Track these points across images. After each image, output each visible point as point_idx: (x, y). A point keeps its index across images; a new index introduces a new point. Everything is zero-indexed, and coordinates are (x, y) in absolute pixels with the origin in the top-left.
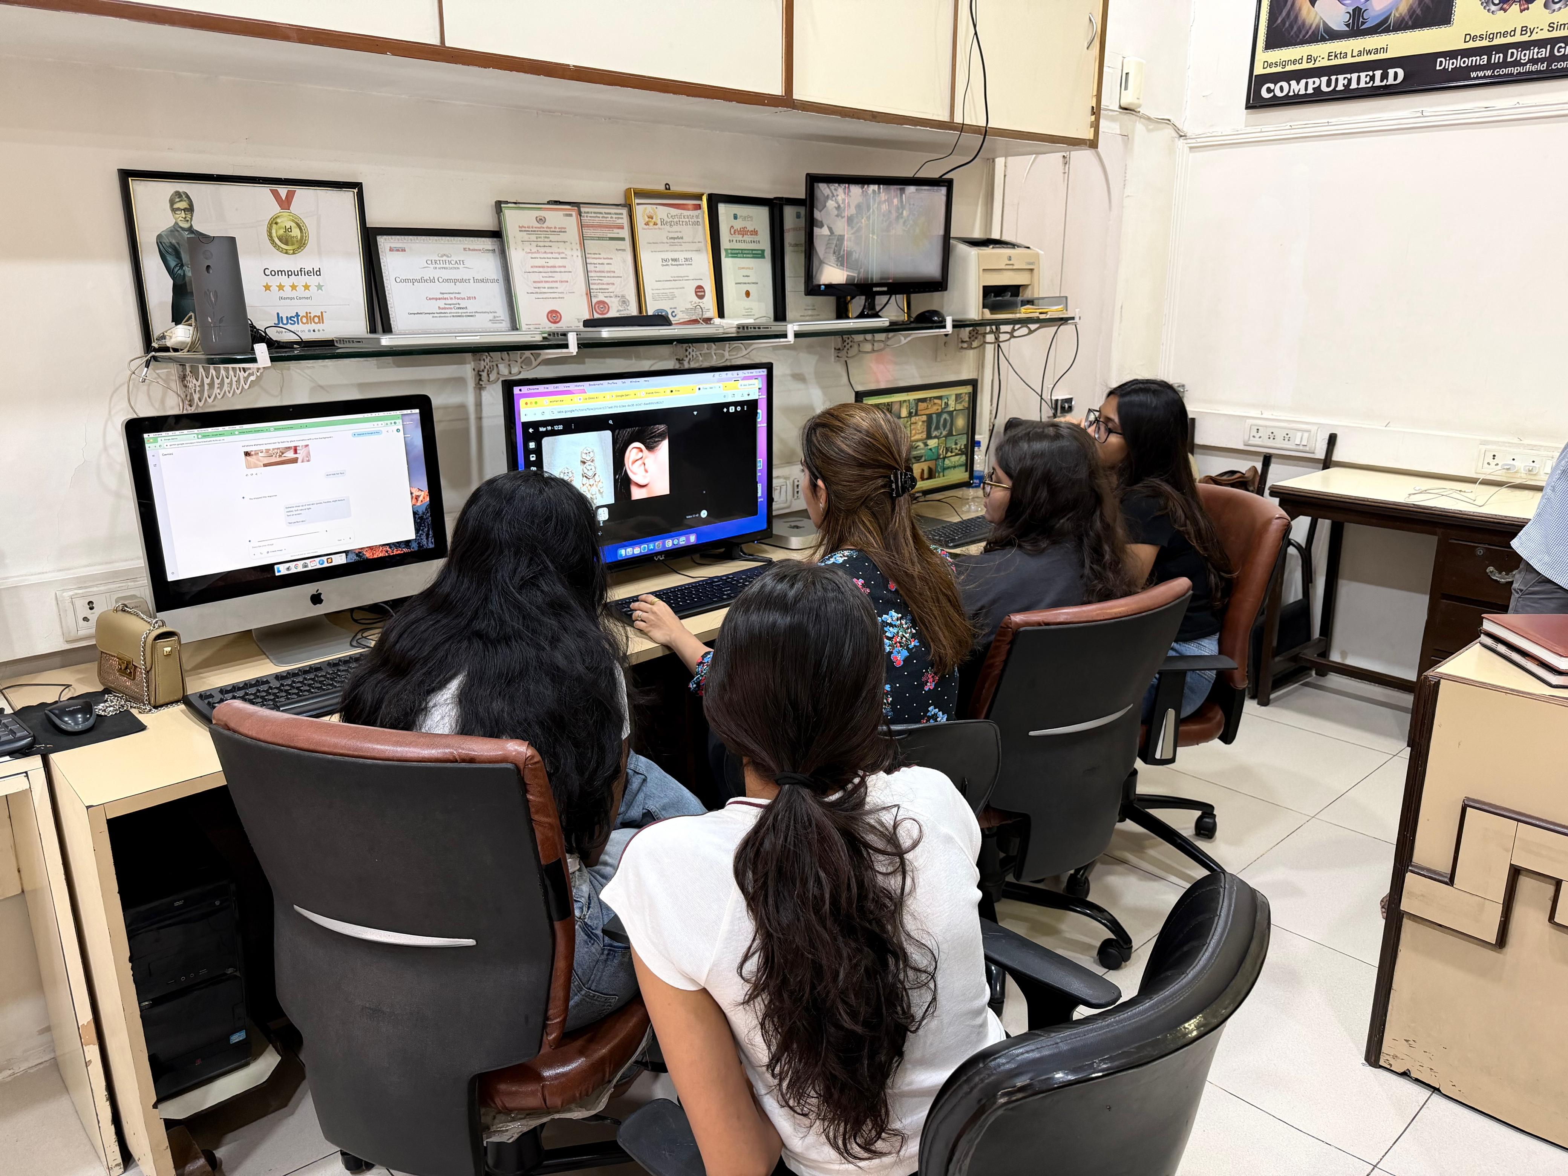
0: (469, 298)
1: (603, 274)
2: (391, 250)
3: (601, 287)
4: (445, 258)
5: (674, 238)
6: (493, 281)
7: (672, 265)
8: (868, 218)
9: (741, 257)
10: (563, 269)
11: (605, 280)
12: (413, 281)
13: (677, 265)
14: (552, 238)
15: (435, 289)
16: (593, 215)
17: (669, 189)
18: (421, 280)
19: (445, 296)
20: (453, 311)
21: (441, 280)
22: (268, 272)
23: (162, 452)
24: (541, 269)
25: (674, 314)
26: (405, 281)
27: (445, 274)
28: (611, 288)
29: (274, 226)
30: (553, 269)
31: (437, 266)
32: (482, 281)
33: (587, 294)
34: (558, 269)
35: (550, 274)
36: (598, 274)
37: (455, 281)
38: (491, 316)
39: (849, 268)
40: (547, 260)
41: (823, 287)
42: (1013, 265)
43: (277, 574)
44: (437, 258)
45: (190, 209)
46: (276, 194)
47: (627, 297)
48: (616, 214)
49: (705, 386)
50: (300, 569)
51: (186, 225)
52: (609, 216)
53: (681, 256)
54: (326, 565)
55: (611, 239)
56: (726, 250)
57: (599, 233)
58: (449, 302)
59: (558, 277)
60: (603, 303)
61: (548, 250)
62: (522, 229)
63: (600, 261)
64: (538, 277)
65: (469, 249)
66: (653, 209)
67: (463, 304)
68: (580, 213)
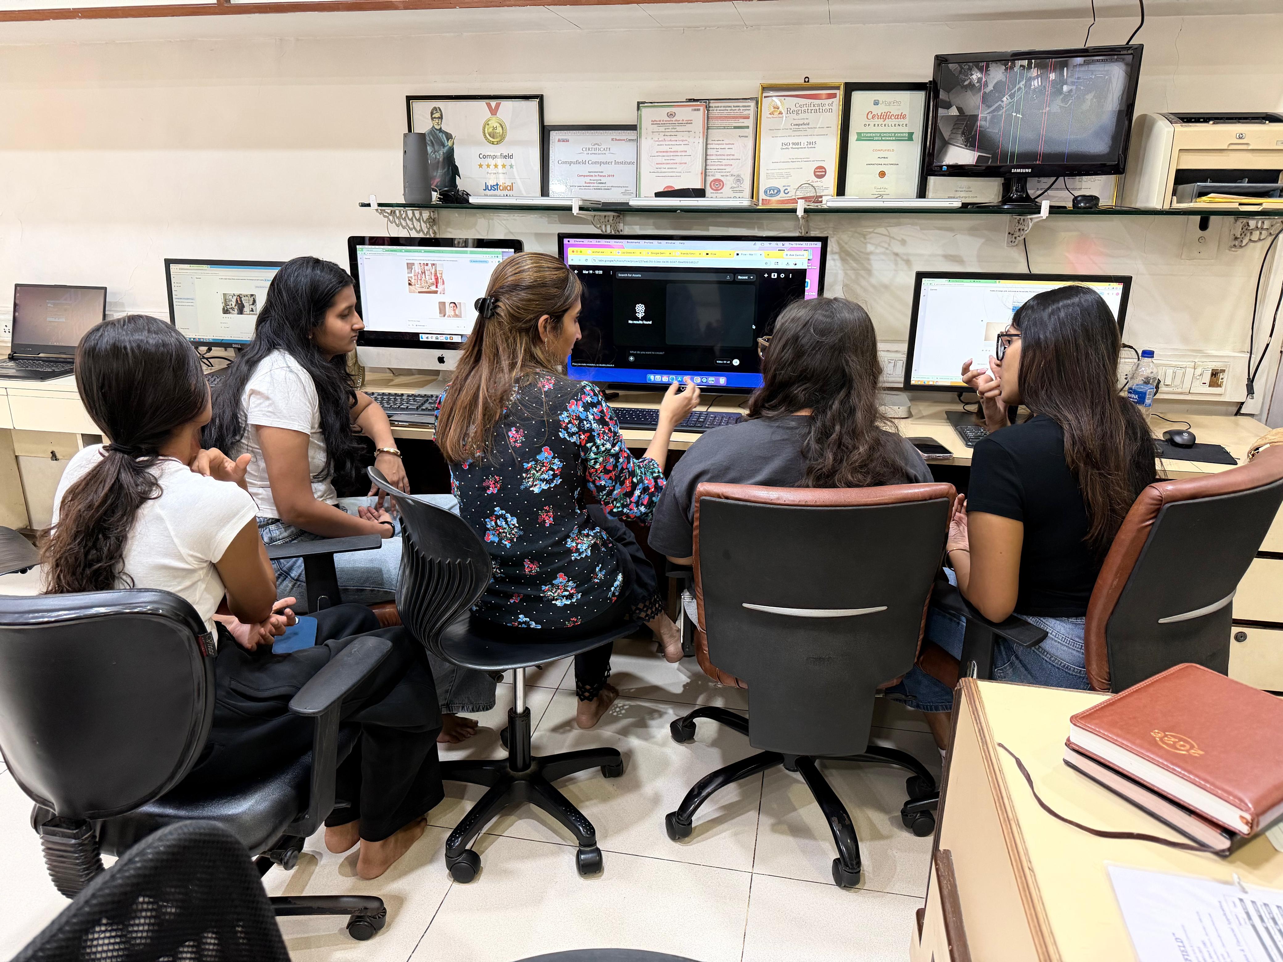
0: (609, 176)
1: (723, 157)
2: (559, 141)
3: (719, 167)
4: (596, 146)
5: (799, 125)
6: (629, 163)
7: (792, 148)
9: (878, 140)
10: (683, 154)
11: (724, 162)
12: (570, 163)
13: (798, 148)
14: (678, 129)
15: (585, 169)
16: (722, 108)
17: (808, 81)
18: (577, 162)
19: (591, 174)
20: (595, 185)
21: (590, 162)
22: (481, 156)
23: (365, 257)
24: (664, 154)
25: (786, 192)
26: (565, 163)
27: (594, 158)
28: (728, 169)
29: (487, 126)
30: (675, 154)
31: (590, 152)
32: (621, 163)
33: (702, 173)
34: (679, 154)
35: (672, 158)
36: (719, 157)
37: (601, 163)
38: (623, 190)
39: (980, 149)
40: (670, 147)
41: (945, 168)
42: (1246, 144)
43: (420, 339)
44: (591, 147)
45: (441, 118)
46: (489, 106)
47: (742, 176)
48: (743, 106)
49: (744, 252)
50: (434, 340)
51: (438, 127)
52: (737, 108)
53: (804, 140)
54: (449, 341)
55: (735, 128)
56: (859, 134)
57: (724, 123)
58: (592, 178)
59: (678, 159)
60: (719, 181)
61: (673, 138)
62: (654, 123)
63: (723, 147)
64: (660, 160)
65: (616, 140)
66: (780, 101)
67: (603, 180)
68: (708, 108)
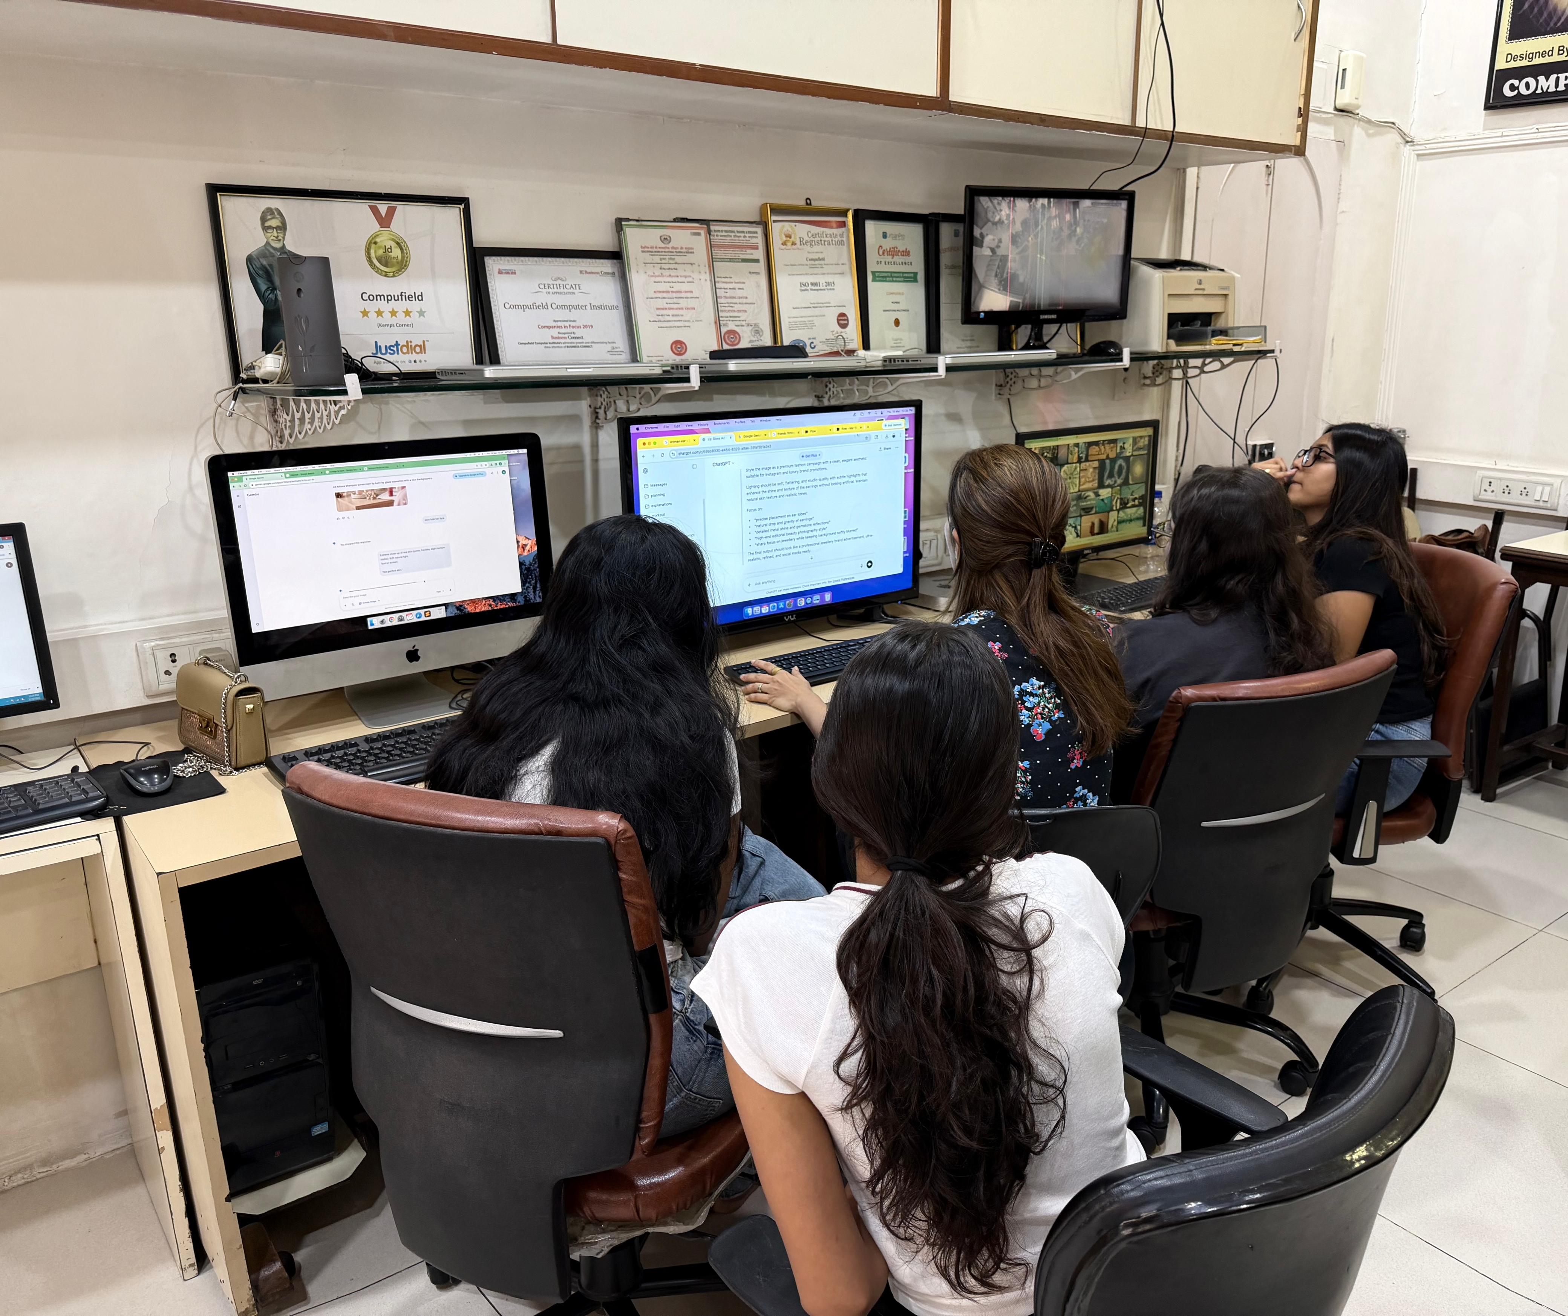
0: (585, 327)
1: (734, 300)
2: (500, 272)
3: (731, 314)
4: (559, 282)
5: (814, 260)
6: (612, 308)
7: (811, 289)
8: (1036, 236)
9: (890, 281)
10: (689, 295)
11: (737, 307)
12: (524, 307)
13: (817, 290)
14: (679, 259)
15: (548, 316)
16: (724, 234)
17: (810, 204)
18: (534, 306)
19: (559, 324)
20: (568, 340)
21: (554, 306)
22: (365, 297)
23: (246, 492)
24: (665, 295)
25: (811, 345)
26: (515, 307)
27: (560, 300)
28: (743, 316)
29: (373, 246)
30: (678, 295)
31: (550, 290)
32: (600, 307)
33: (716, 323)
34: (683, 295)
35: (675, 300)
36: (729, 301)
37: (570, 308)
38: (609, 347)
39: (1013, 293)
40: (672, 285)
41: (982, 315)
42: (1203, 289)
43: (370, 627)
44: (551, 282)
45: (283, 227)
46: (375, 211)
47: (761, 326)
48: (750, 232)
49: (844, 426)
50: (396, 622)
51: (278, 245)
52: (742, 235)
53: (822, 280)
54: (423, 619)
55: (744, 260)
56: (873, 273)
57: (730, 253)
58: (563, 330)
59: (683, 303)
60: (734, 332)
61: (673, 273)
62: (644, 249)
63: (731, 286)
64: (661, 303)
65: (586, 272)
66: (791, 226)
67: (579, 332)
68: (709, 232)
